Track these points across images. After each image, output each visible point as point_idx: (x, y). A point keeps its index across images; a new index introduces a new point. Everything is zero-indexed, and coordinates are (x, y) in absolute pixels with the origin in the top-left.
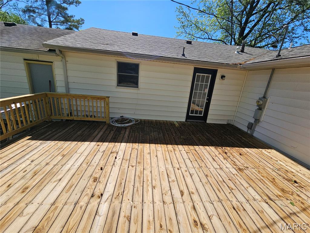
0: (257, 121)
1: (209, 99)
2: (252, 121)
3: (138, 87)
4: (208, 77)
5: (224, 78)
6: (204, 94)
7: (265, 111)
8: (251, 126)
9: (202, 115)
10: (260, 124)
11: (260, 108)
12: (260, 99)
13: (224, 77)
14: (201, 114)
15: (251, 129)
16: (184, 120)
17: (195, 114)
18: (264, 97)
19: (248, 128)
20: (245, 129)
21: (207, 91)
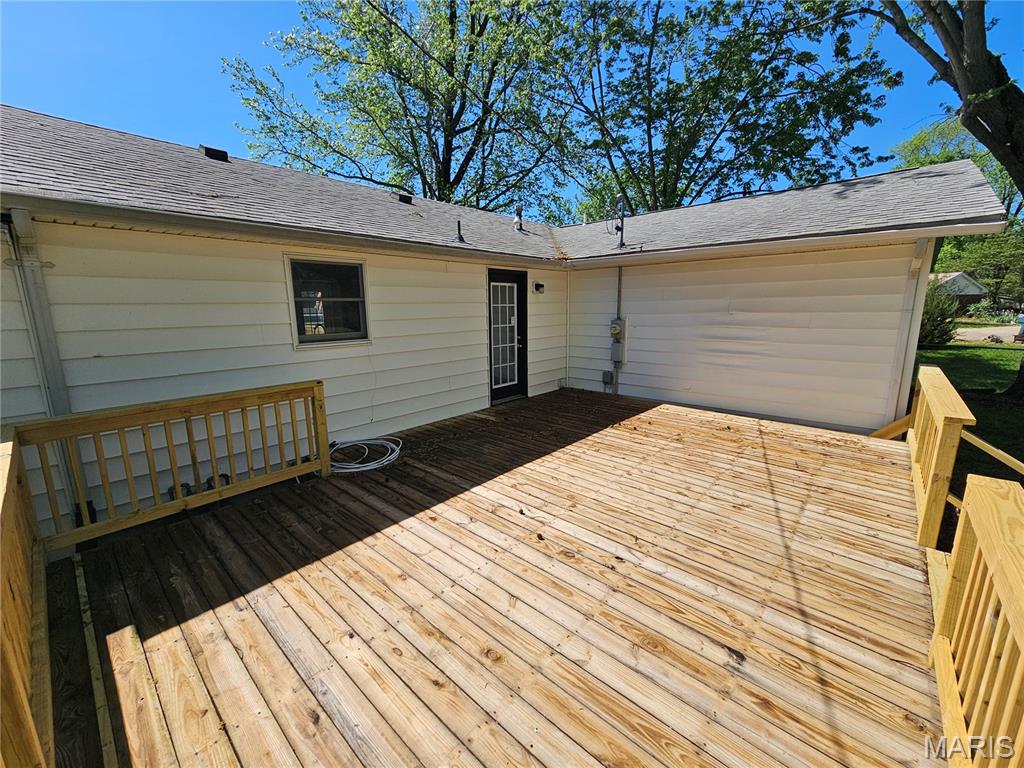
0: (618, 364)
1: (523, 341)
2: (609, 367)
3: (365, 336)
4: (511, 288)
5: (541, 289)
6: (512, 328)
7: (627, 343)
8: (609, 379)
9: (516, 382)
10: (625, 369)
11: (618, 339)
12: (613, 322)
13: (542, 286)
14: (514, 380)
15: (611, 383)
16: (486, 404)
17: (503, 382)
18: (619, 318)
19: (605, 383)
20: (599, 388)
21: (514, 321)
